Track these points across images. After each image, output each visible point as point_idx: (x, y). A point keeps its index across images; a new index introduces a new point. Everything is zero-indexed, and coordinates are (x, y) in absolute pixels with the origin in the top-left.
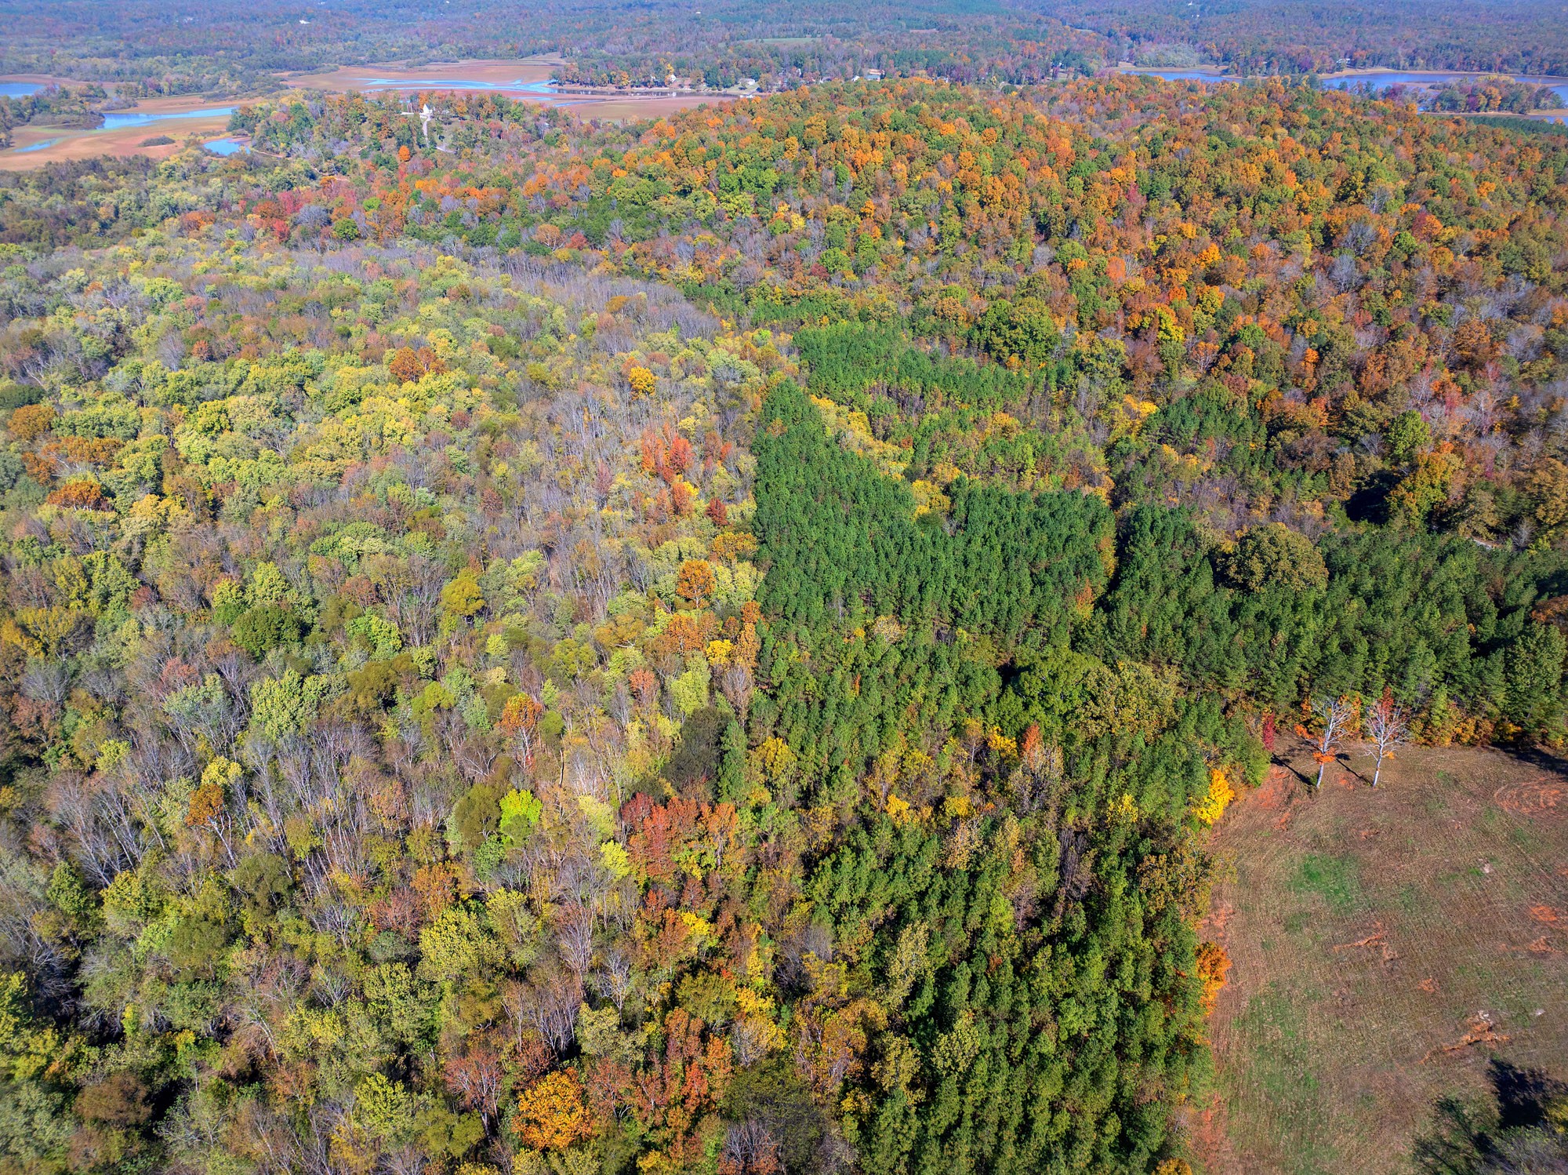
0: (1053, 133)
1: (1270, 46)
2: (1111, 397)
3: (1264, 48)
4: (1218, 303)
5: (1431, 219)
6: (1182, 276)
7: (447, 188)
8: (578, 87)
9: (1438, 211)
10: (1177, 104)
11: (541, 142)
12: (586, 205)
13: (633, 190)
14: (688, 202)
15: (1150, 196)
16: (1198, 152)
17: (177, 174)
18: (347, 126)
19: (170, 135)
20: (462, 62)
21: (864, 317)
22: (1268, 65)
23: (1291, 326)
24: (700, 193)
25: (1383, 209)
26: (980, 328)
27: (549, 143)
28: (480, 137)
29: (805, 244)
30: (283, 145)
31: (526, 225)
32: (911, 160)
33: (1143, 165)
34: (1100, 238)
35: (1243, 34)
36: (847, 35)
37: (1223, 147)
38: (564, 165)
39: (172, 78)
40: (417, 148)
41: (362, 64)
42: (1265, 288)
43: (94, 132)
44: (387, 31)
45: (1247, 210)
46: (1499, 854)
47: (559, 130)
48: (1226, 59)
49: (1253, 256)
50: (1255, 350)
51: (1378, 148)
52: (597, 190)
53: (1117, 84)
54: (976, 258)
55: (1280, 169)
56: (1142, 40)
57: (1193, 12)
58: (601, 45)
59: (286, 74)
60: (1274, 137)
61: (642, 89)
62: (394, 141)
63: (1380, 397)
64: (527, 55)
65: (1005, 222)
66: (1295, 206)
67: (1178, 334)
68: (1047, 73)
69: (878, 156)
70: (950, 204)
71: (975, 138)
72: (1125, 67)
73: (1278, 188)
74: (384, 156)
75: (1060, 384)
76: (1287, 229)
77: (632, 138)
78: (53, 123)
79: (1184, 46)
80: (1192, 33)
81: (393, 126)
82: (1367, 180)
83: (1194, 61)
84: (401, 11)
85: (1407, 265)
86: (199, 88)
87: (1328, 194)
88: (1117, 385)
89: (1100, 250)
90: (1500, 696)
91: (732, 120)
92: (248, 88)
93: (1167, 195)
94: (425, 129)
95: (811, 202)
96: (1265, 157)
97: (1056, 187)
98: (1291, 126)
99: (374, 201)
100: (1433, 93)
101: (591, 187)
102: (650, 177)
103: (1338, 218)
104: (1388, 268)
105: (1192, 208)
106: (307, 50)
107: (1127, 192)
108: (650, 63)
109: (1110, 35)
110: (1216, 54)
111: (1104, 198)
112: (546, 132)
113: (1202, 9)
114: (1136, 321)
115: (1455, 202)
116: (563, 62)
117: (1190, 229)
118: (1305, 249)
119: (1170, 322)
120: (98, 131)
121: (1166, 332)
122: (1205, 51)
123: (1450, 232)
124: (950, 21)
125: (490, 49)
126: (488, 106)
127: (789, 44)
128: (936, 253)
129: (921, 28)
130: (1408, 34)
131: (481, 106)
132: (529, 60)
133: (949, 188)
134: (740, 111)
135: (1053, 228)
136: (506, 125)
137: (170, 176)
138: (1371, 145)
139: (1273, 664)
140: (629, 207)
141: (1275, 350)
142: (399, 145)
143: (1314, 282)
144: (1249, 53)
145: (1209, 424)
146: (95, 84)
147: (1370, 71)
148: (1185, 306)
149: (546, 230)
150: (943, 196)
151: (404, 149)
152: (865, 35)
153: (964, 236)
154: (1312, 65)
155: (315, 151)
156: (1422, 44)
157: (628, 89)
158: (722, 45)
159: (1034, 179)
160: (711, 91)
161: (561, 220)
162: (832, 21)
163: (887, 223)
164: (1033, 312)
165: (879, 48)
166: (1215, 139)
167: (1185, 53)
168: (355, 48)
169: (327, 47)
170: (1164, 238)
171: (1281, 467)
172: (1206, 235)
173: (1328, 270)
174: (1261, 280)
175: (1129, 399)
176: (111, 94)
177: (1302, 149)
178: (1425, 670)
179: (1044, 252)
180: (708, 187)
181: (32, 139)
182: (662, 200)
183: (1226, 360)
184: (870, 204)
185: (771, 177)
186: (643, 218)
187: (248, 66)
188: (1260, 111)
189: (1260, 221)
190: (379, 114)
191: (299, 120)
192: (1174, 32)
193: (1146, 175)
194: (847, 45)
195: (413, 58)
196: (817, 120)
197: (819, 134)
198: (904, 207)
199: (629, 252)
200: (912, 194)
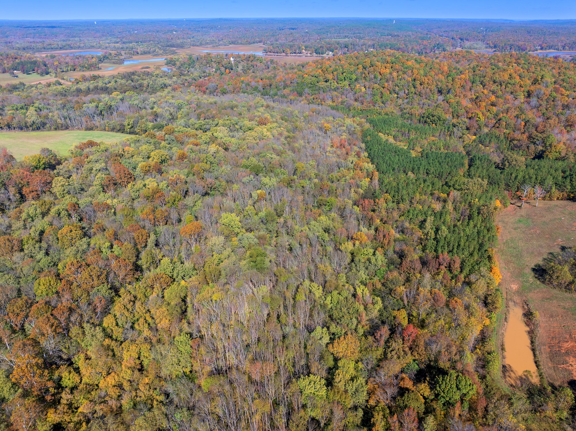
0: (442, 65)
1: (511, 42)
2: (463, 134)
3: (509, 43)
4: (495, 112)
5: (561, 89)
6: (484, 104)
8: (272, 54)
9: (565, 87)
10: (480, 58)
12: (296, 85)
13: (310, 81)
14: (328, 84)
15: (473, 83)
16: (488, 70)
18: (207, 63)
19: (148, 66)
20: (230, 46)
21: (387, 114)
22: (510, 49)
23: (517, 117)
24: (332, 81)
25: (547, 86)
26: (423, 117)
27: (274, 69)
29: (367, 96)
30: (187, 69)
31: (278, 90)
32: (398, 72)
33: (470, 74)
34: (458, 94)
35: (501, 38)
36: (360, 38)
37: (496, 70)
39: (142, 49)
41: (198, 46)
42: (509, 108)
44: (202, 35)
45: (504, 87)
46: (566, 216)
48: (495, 47)
49: (505, 99)
50: (506, 123)
51: (546, 70)
52: (299, 81)
53: (458, 53)
54: (420, 99)
55: (514, 75)
56: (464, 40)
57: (483, 31)
58: (277, 41)
60: (512, 66)
61: (294, 54)
62: (224, 68)
63: (543, 132)
64: (252, 43)
65: (428, 90)
66: (519, 85)
67: (482, 119)
68: (432, 51)
69: (388, 71)
70: (411, 85)
71: (418, 66)
72: (459, 49)
73: (513, 80)
75: (448, 130)
76: (516, 92)
78: (110, 63)
79: (480, 42)
80: (483, 38)
81: (223, 63)
82: (542, 78)
83: (483, 47)
84: (204, 29)
85: (553, 101)
86: (149, 53)
87: (529, 82)
88: (465, 131)
89: (458, 97)
90: (569, 187)
91: (334, 62)
92: (165, 53)
93: (478, 83)
94: (233, 64)
95: (367, 84)
96: (509, 72)
97: (444, 80)
98: (518, 64)
99: (230, 83)
100: (571, 58)
101: (297, 80)
102: (315, 76)
103: (532, 88)
104: (547, 102)
105: (486, 86)
106: (179, 41)
107: (466, 82)
108: (296, 46)
109: (453, 39)
110: (491, 45)
111: (459, 83)
112: (271, 66)
113: (486, 30)
114: (470, 115)
115: (570, 85)
116: (264, 46)
117: (486, 92)
118: (522, 98)
119: (480, 115)
120: (123, 65)
121: (479, 118)
122: (487, 44)
123: (568, 93)
124: (396, 34)
125: (240, 42)
126: (251, 58)
127: (342, 40)
128: (407, 98)
129: (386, 36)
130: (563, 38)
131: (249, 58)
132: (253, 45)
133: (411, 80)
134: (335, 60)
135: (443, 92)
136: (258, 63)
138: (544, 69)
139: (511, 181)
140: (310, 85)
141: (512, 122)
142: (226, 69)
143: (524, 106)
144: (503, 45)
145: (492, 140)
146: (119, 51)
147: (548, 51)
148: (485, 111)
149: (287, 91)
150: (408, 82)
151: (228, 70)
152: (366, 38)
153: (415, 93)
154: (526, 49)
155: (198, 70)
156: (568, 42)
157: (289, 55)
158: (318, 41)
159: (437, 78)
160: (317, 55)
161: (289, 89)
162: (354, 34)
163: (391, 90)
164: (439, 112)
165: (373, 42)
166: (493, 67)
167: (480, 45)
168: (194, 41)
169: (185, 40)
170: (477, 94)
171: (513, 150)
172: (491, 94)
173: (529, 103)
174: (508, 105)
175: (468, 135)
176: (124, 54)
177: (522, 70)
178: (550, 181)
179: (441, 98)
180: (334, 79)
181: (106, 67)
182: (320, 83)
183: (497, 125)
184: (386, 84)
185: (354, 77)
186: (314, 88)
187: (163, 46)
188: (508, 60)
189: (507, 89)
190: (218, 59)
191: (192, 61)
192: (476, 38)
193: (472, 77)
194: (362, 41)
195: (214, 44)
196: (368, 60)
197: (368, 64)
198: (397, 85)
199: (312, 97)
200: (399, 81)
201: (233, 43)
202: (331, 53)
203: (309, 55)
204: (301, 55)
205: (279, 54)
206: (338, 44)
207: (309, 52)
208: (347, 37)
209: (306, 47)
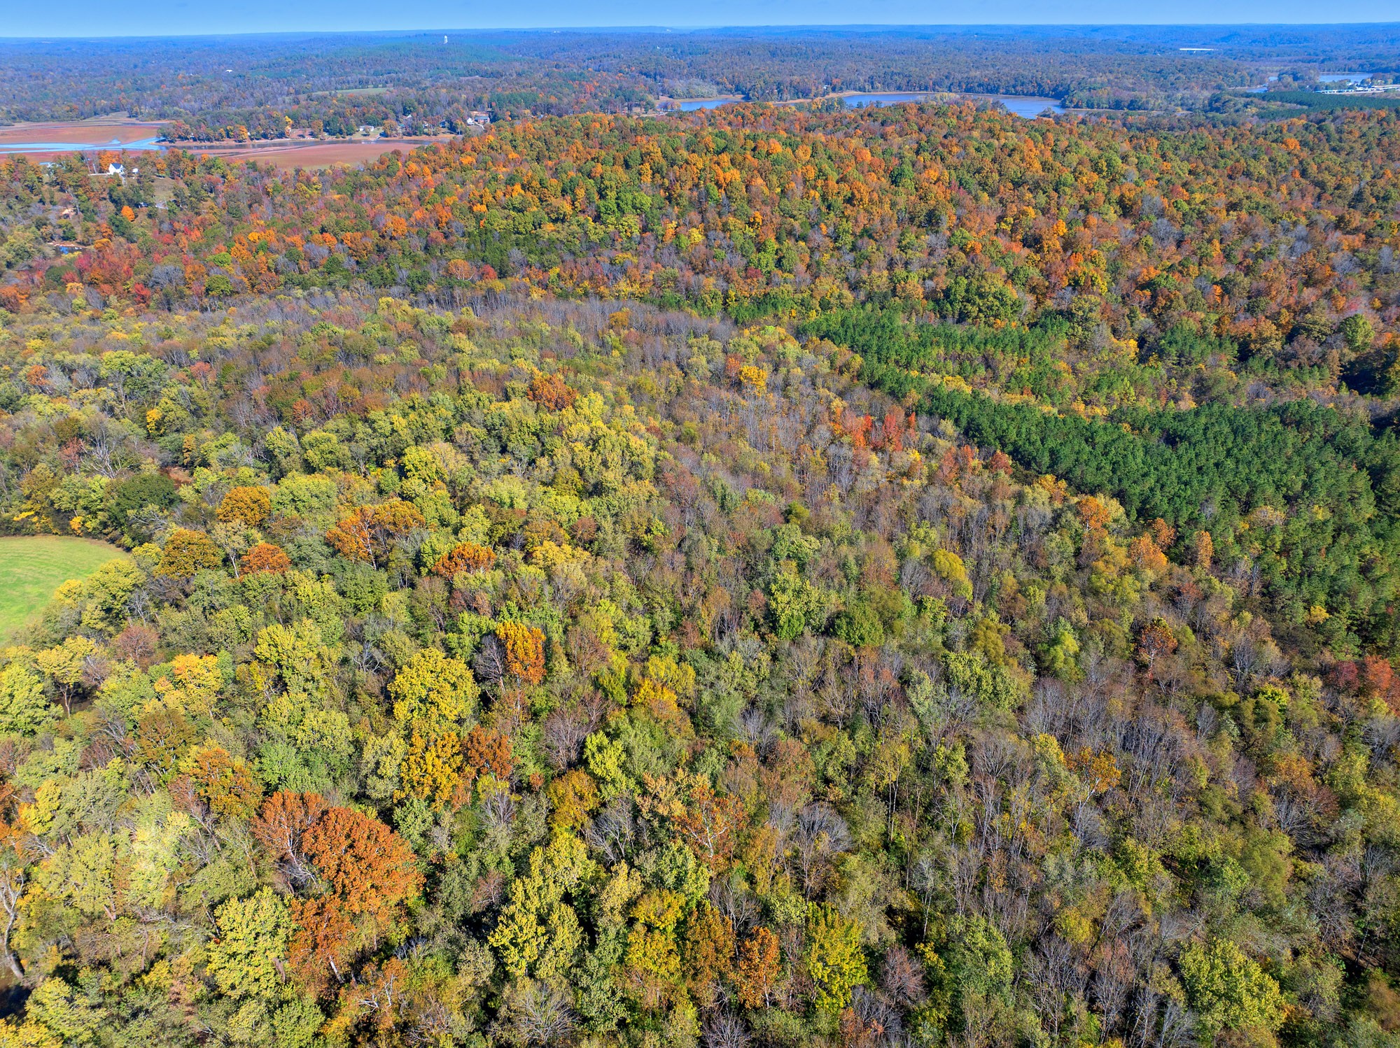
5: (1179, 189)
24: (580, 219)
32: (763, 175)
36: (408, 84)
37: (985, 149)
49: (1086, 226)
50: (1179, 292)
61: (263, 141)
64: (91, 115)
67: (1104, 287)
76: (1097, 204)
80: (694, 70)
85: (1203, 222)
93: (977, 188)
99: (222, 256)
107: (950, 188)
116: (140, 121)
117: (1031, 211)
118: (1114, 218)
125: (43, 112)
132: (93, 121)
133: (817, 195)
144: (762, 83)
151: (127, 209)
153: (853, 233)
157: (248, 142)
167: (707, 86)
170: (1011, 220)
173: (1149, 231)
180: (583, 212)
182: (546, 228)
183: (1162, 301)
184: (757, 214)
201: (24, 116)
202: (371, 128)
203: (309, 139)
204: (284, 140)
205: (215, 143)
206: (383, 103)
207: (309, 131)
208: (368, 83)
209: (294, 118)
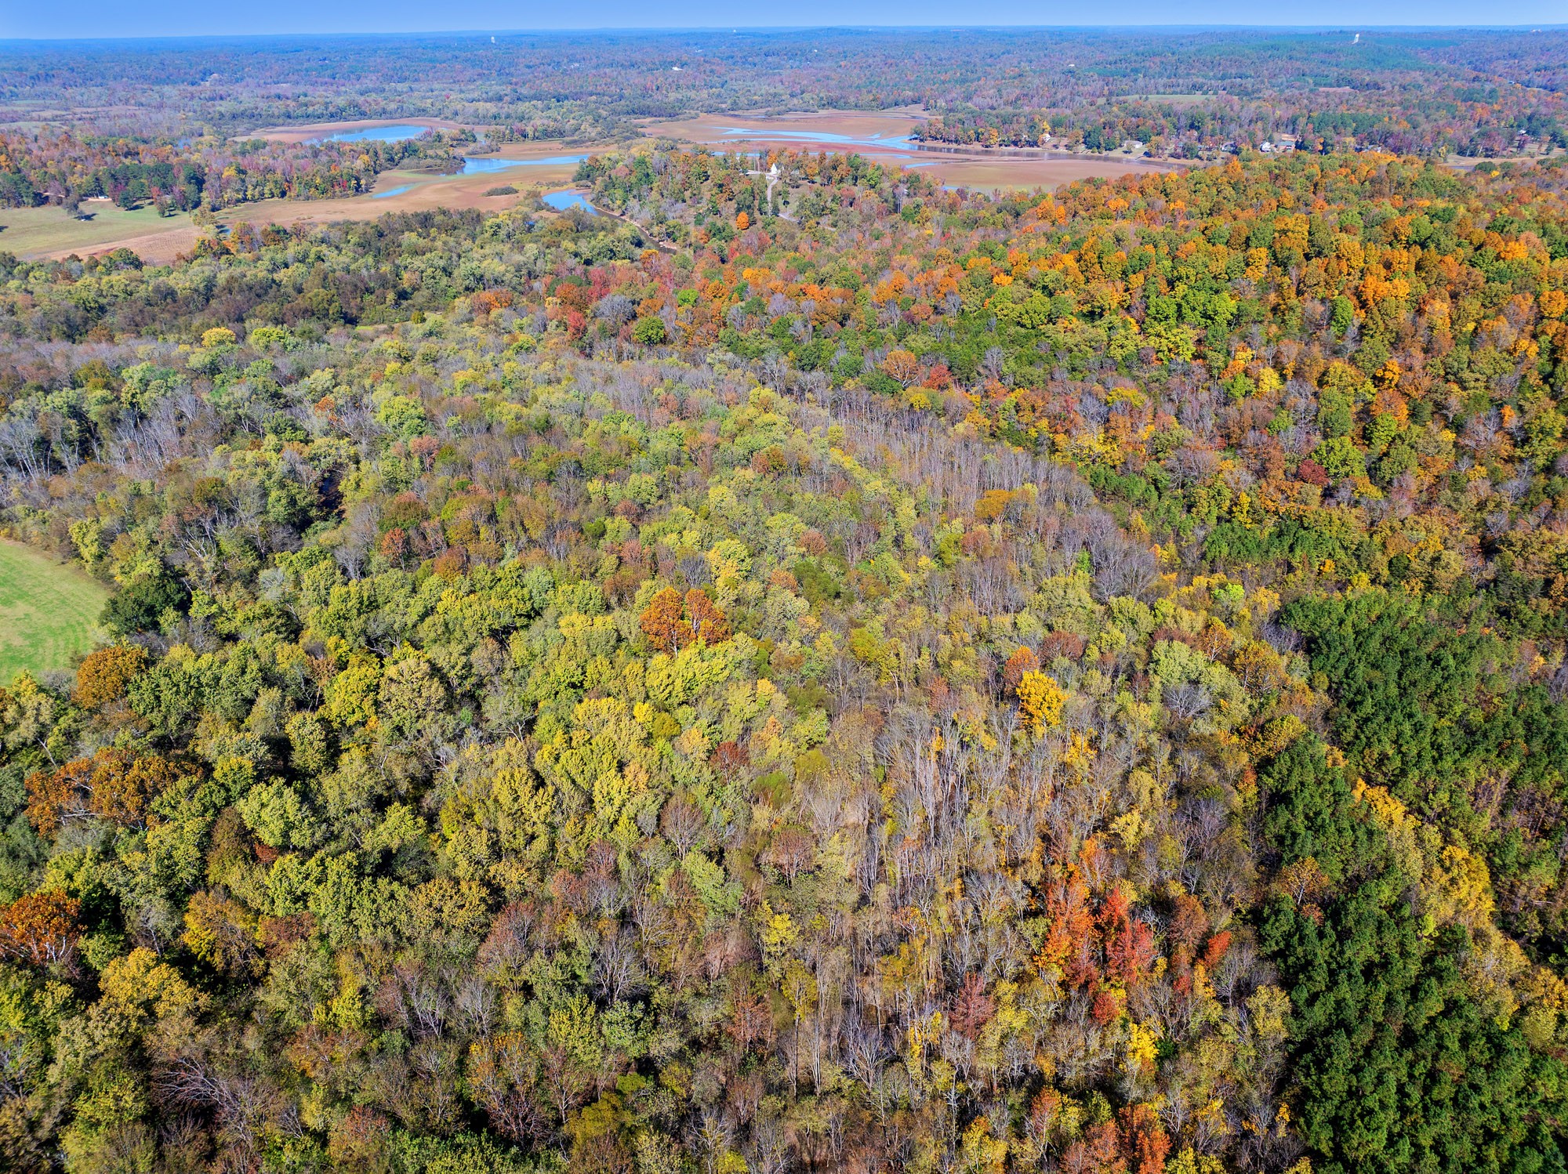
7: (779, 283)
8: (940, 144)
11: (897, 217)
12: (953, 322)
13: (1019, 308)
14: (1099, 331)
17: (502, 233)
18: (686, 185)
19: (515, 186)
20: (822, 112)
24: (1116, 320)
27: (907, 217)
28: (829, 204)
29: (1284, 419)
30: (619, 202)
31: (872, 345)
32: (1454, 296)
36: (1245, 94)
38: (931, 260)
39: (539, 123)
40: (757, 214)
41: (722, 112)
43: (452, 177)
44: (753, 79)
47: (919, 200)
52: (971, 301)
58: (969, 98)
59: (649, 120)
61: (1012, 148)
62: (733, 205)
64: (889, 106)
69: (1402, 288)
70: (1534, 378)
74: (720, 224)
77: (1010, 219)
78: (416, 168)
81: (736, 188)
84: (770, 59)
86: (561, 134)
91: (1141, 204)
92: (606, 136)
94: (769, 193)
95: (1290, 350)
99: (691, 293)
101: (963, 298)
102: (1045, 288)
106: (673, 96)
108: (1023, 120)
112: (905, 202)
116: (926, 114)
120: (459, 175)
124: (1367, 79)
125: (852, 100)
126: (842, 169)
127: (1185, 102)
128: (1513, 459)
129: (1331, 86)
131: (835, 168)
132: (891, 112)
133: (1532, 349)
134: (1150, 190)
136: (859, 191)
137: (495, 234)
140: (1013, 330)
142: (739, 210)
146: (470, 128)
150: (1519, 363)
151: (743, 216)
152: (1267, 93)
155: (648, 213)
157: (996, 148)
158: (1101, 101)
160: (1089, 152)
161: (919, 341)
162: (1223, 78)
163: (1422, 398)
165: (1291, 110)
168: (719, 96)
169: (692, 94)
176: (480, 138)
180: (1128, 309)
181: (391, 184)
182: (1060, 324)
184: (1395, 367)
185: (1226, 305)
186: (1028, 350)
187: (614, 112)
190: (723, 173)
191: (640, 175)
194: (1254, 105)
195: (773, 110)
196: (1297, 224)
197: (1297, 244)
198: (1450, 375)
199: (1010, 400)
200: (1465, 353)
201: (831, 103)
202: (1138, 145)
203: (1062, 150)
204: (1035, 149)
205: (963, 146)
206: (1166, 115)
207: (1065, 141)
208: (1200, 88)
209: (1056, 124)
